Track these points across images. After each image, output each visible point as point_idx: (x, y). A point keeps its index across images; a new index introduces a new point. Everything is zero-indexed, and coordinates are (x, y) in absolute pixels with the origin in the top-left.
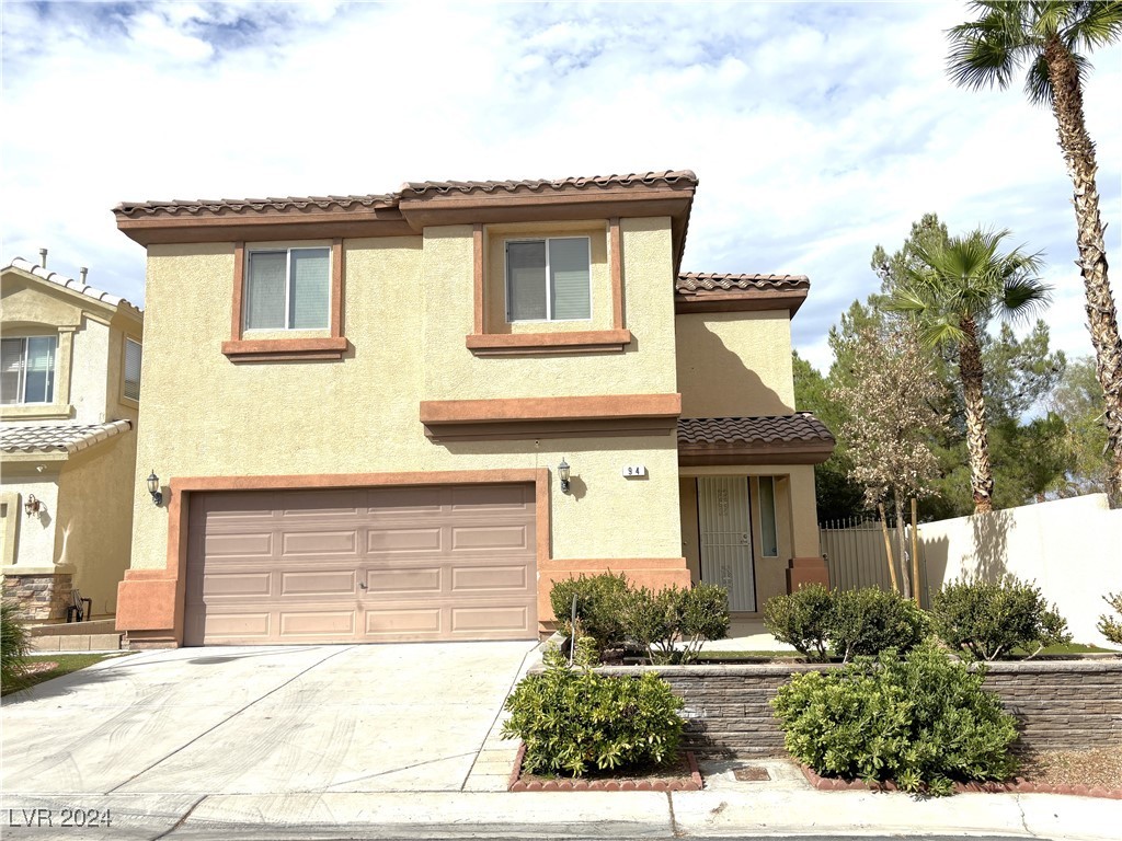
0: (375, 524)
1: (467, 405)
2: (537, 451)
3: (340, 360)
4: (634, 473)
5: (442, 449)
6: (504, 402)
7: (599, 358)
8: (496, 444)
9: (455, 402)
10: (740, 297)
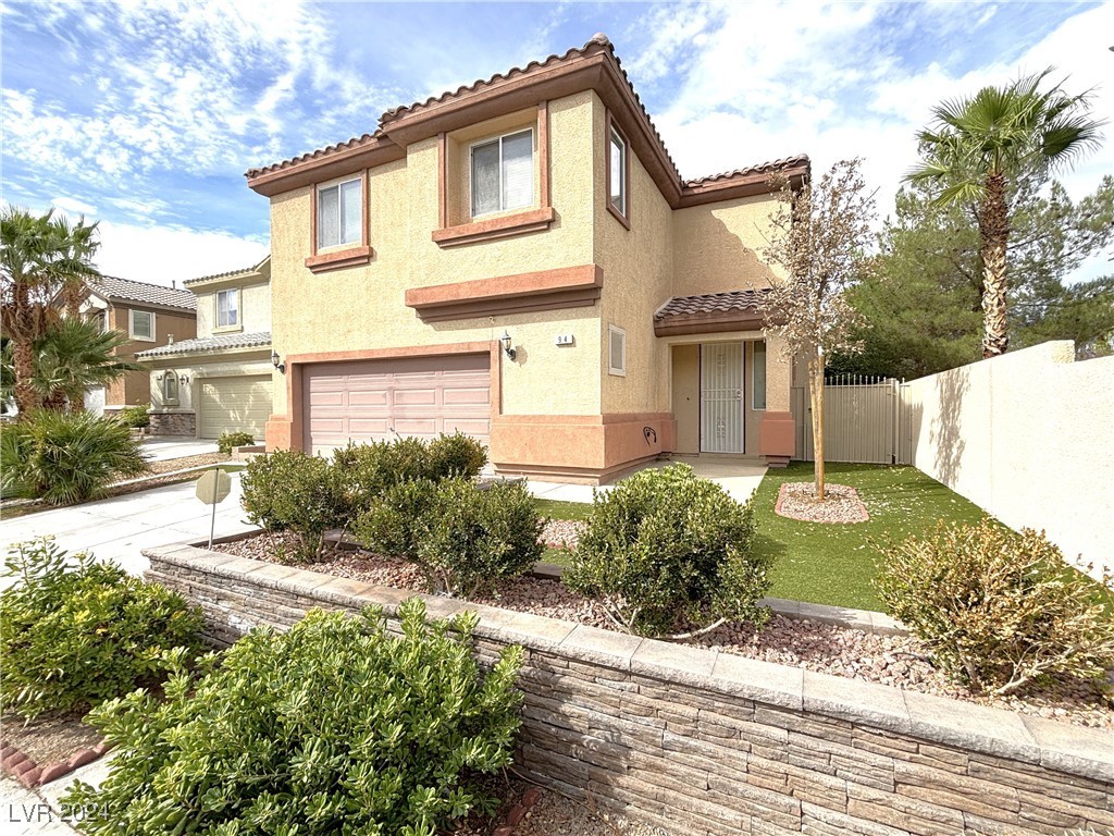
0: (396, 386)
1: (434, 290)
2: (492, 326)
3: (368, 263)
4: (563, 342)
5: (429, 327)
6: (458, 286)
7: (530, 237)
8: (465, 322)
9: (426, 288)
10: (742, 183)
